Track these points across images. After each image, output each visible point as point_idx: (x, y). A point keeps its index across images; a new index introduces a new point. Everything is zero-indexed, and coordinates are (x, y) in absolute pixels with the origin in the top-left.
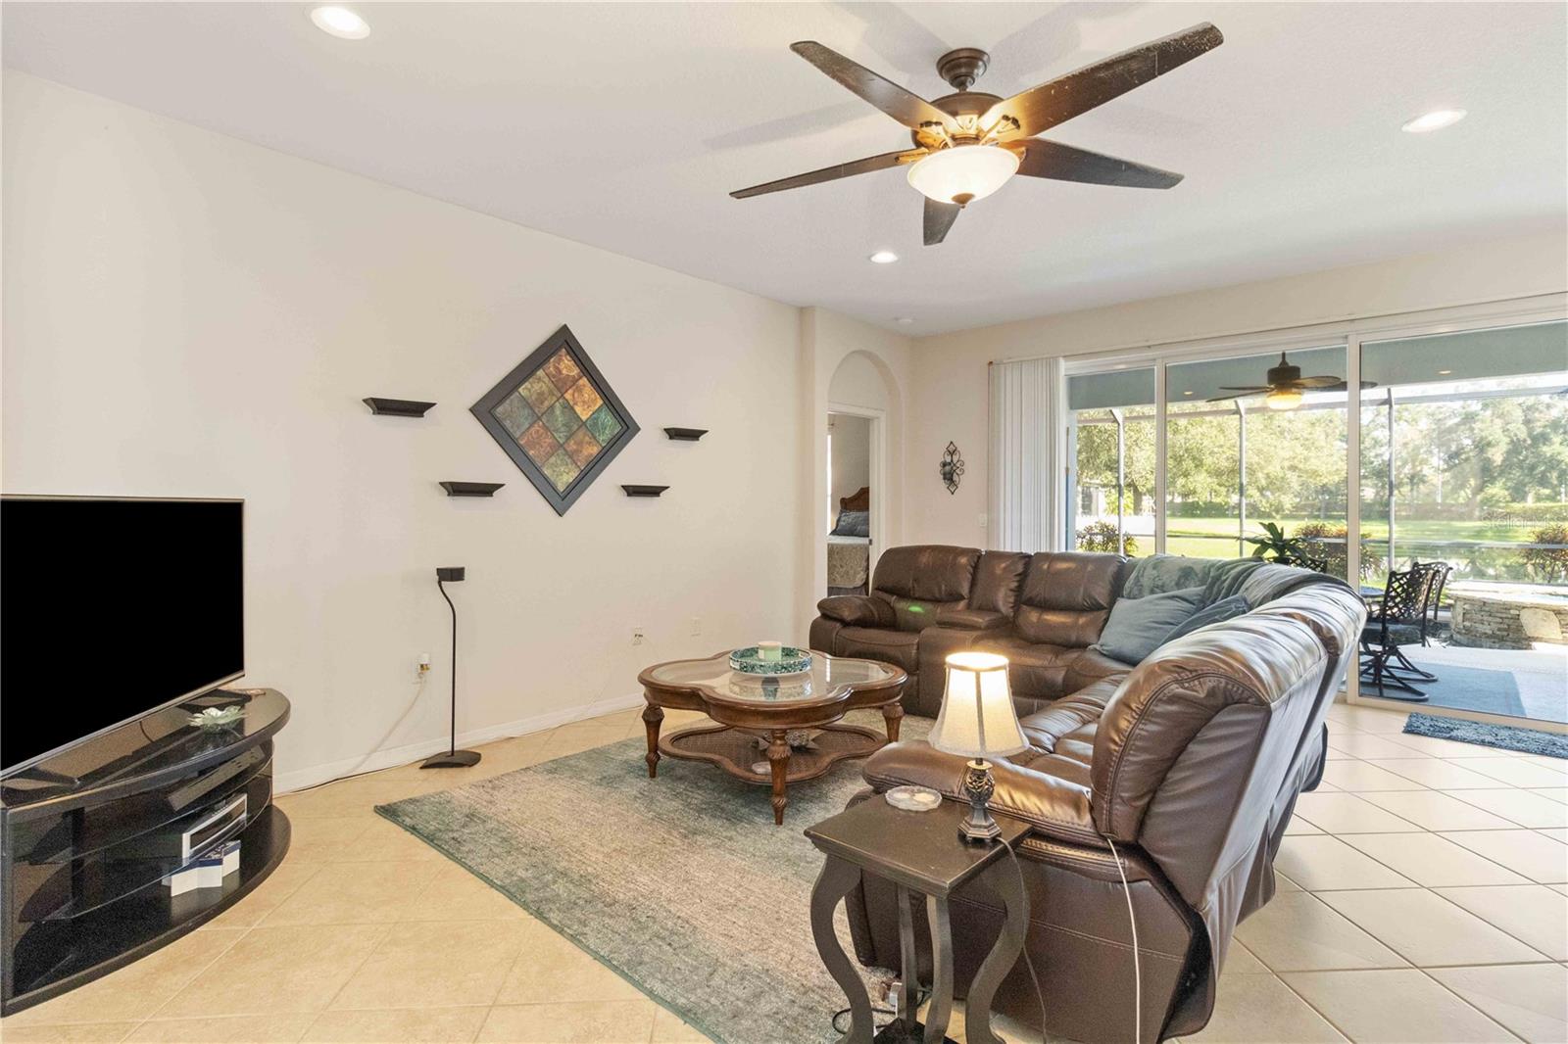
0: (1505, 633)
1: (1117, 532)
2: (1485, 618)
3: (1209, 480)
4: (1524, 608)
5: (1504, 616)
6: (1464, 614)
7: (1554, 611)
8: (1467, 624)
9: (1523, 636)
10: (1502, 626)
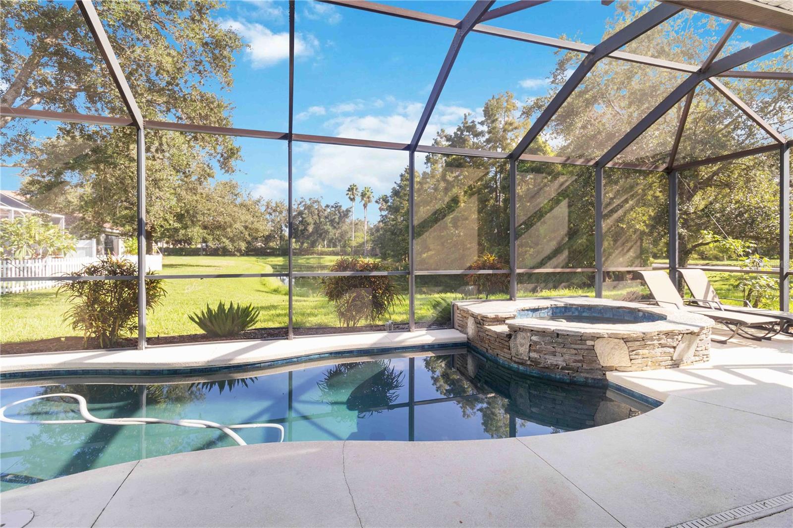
0: (580, 365)
1: (136, 274)
2: (558, 350)
3: (201, 231)
4: (598, 338)
5: (580, 347)
6: (530, 345)
7: (623, 339)
8: (534, 355)
9: (598, 367)
10: (577, 358)
